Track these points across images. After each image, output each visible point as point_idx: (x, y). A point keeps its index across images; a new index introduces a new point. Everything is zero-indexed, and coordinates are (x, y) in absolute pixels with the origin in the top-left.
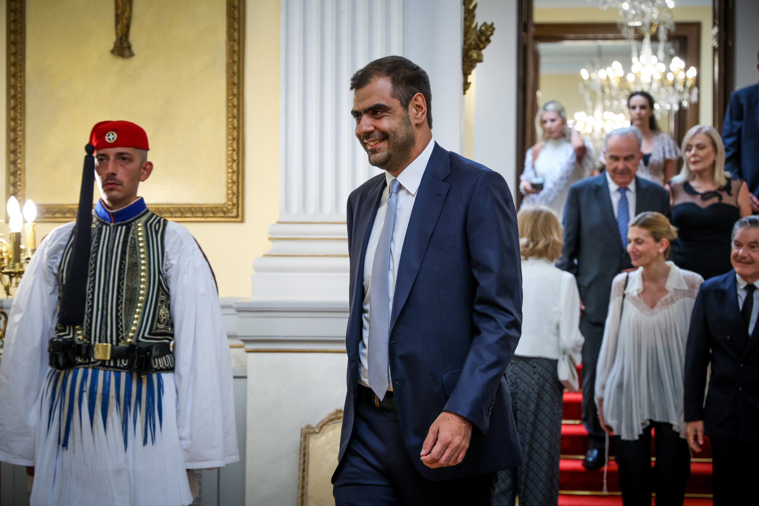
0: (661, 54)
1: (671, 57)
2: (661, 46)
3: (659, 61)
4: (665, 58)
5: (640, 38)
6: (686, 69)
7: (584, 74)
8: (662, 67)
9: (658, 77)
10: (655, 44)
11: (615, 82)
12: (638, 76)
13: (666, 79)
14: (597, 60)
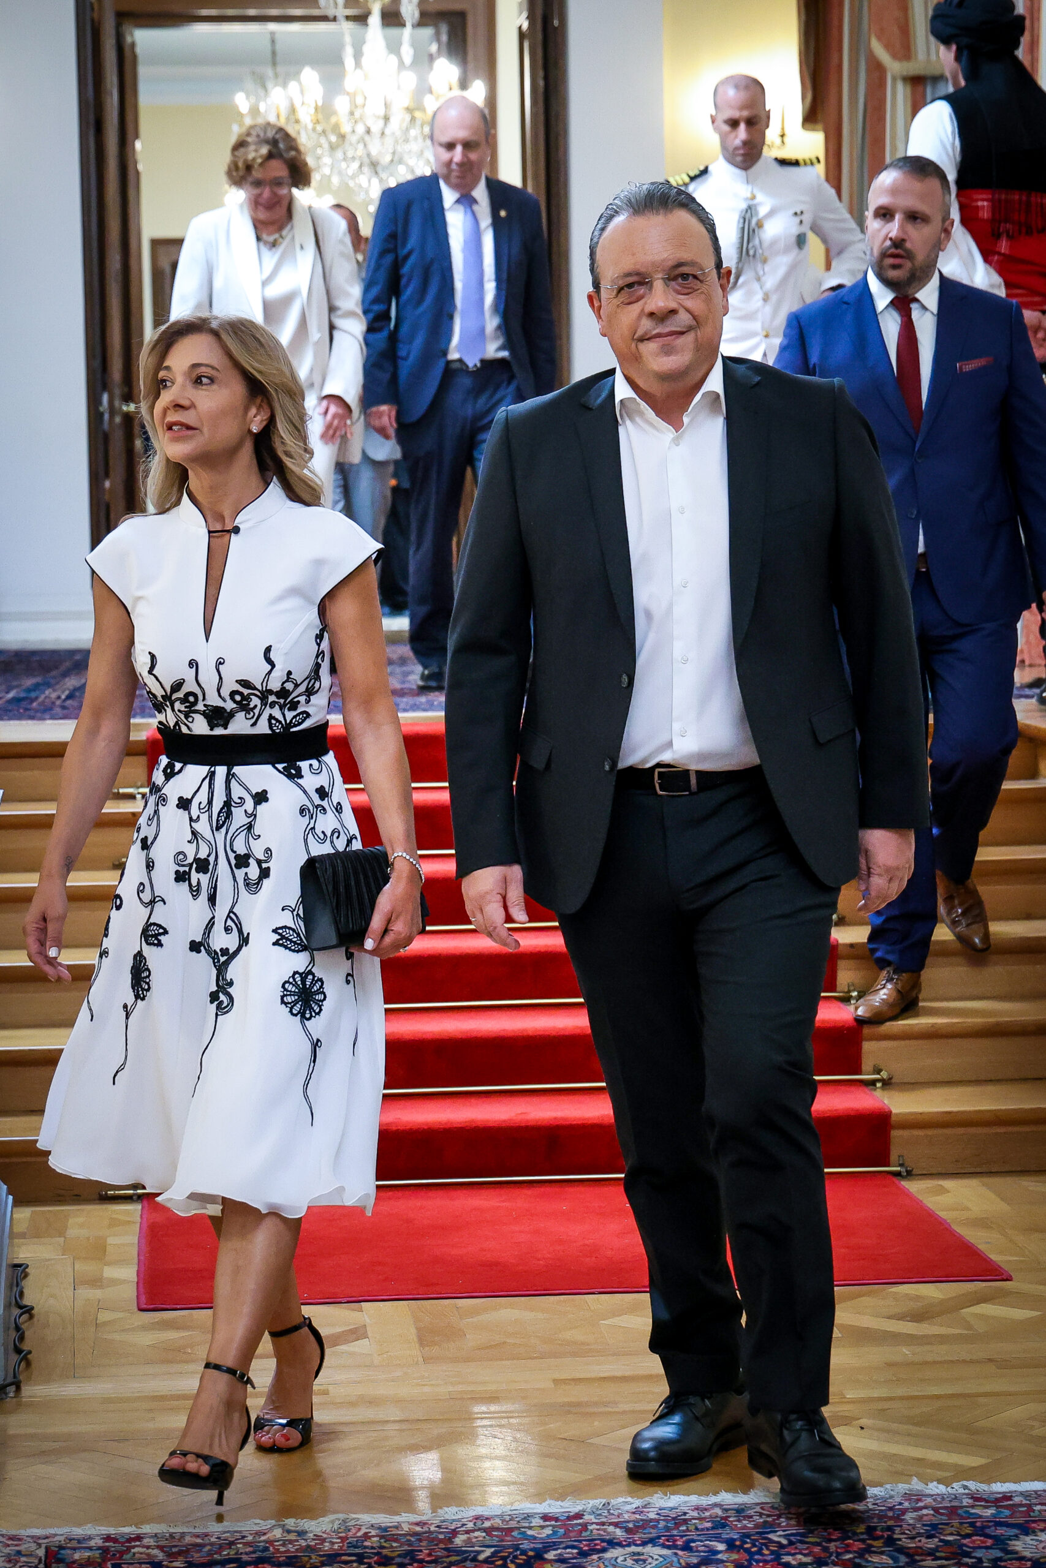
0: (407, 53)
1: (431, 59)
2: (407, 32)
3: (402, 66)
4: (417, 61)
5: (362, 19)
6: (464, 85)
7: (242, 101)
8: (410, 79)
9: (402, 100)
10: (394, 31)
11: (306, 116)
12: (359, 100)
13: (421, 108)
14: (270, 72)
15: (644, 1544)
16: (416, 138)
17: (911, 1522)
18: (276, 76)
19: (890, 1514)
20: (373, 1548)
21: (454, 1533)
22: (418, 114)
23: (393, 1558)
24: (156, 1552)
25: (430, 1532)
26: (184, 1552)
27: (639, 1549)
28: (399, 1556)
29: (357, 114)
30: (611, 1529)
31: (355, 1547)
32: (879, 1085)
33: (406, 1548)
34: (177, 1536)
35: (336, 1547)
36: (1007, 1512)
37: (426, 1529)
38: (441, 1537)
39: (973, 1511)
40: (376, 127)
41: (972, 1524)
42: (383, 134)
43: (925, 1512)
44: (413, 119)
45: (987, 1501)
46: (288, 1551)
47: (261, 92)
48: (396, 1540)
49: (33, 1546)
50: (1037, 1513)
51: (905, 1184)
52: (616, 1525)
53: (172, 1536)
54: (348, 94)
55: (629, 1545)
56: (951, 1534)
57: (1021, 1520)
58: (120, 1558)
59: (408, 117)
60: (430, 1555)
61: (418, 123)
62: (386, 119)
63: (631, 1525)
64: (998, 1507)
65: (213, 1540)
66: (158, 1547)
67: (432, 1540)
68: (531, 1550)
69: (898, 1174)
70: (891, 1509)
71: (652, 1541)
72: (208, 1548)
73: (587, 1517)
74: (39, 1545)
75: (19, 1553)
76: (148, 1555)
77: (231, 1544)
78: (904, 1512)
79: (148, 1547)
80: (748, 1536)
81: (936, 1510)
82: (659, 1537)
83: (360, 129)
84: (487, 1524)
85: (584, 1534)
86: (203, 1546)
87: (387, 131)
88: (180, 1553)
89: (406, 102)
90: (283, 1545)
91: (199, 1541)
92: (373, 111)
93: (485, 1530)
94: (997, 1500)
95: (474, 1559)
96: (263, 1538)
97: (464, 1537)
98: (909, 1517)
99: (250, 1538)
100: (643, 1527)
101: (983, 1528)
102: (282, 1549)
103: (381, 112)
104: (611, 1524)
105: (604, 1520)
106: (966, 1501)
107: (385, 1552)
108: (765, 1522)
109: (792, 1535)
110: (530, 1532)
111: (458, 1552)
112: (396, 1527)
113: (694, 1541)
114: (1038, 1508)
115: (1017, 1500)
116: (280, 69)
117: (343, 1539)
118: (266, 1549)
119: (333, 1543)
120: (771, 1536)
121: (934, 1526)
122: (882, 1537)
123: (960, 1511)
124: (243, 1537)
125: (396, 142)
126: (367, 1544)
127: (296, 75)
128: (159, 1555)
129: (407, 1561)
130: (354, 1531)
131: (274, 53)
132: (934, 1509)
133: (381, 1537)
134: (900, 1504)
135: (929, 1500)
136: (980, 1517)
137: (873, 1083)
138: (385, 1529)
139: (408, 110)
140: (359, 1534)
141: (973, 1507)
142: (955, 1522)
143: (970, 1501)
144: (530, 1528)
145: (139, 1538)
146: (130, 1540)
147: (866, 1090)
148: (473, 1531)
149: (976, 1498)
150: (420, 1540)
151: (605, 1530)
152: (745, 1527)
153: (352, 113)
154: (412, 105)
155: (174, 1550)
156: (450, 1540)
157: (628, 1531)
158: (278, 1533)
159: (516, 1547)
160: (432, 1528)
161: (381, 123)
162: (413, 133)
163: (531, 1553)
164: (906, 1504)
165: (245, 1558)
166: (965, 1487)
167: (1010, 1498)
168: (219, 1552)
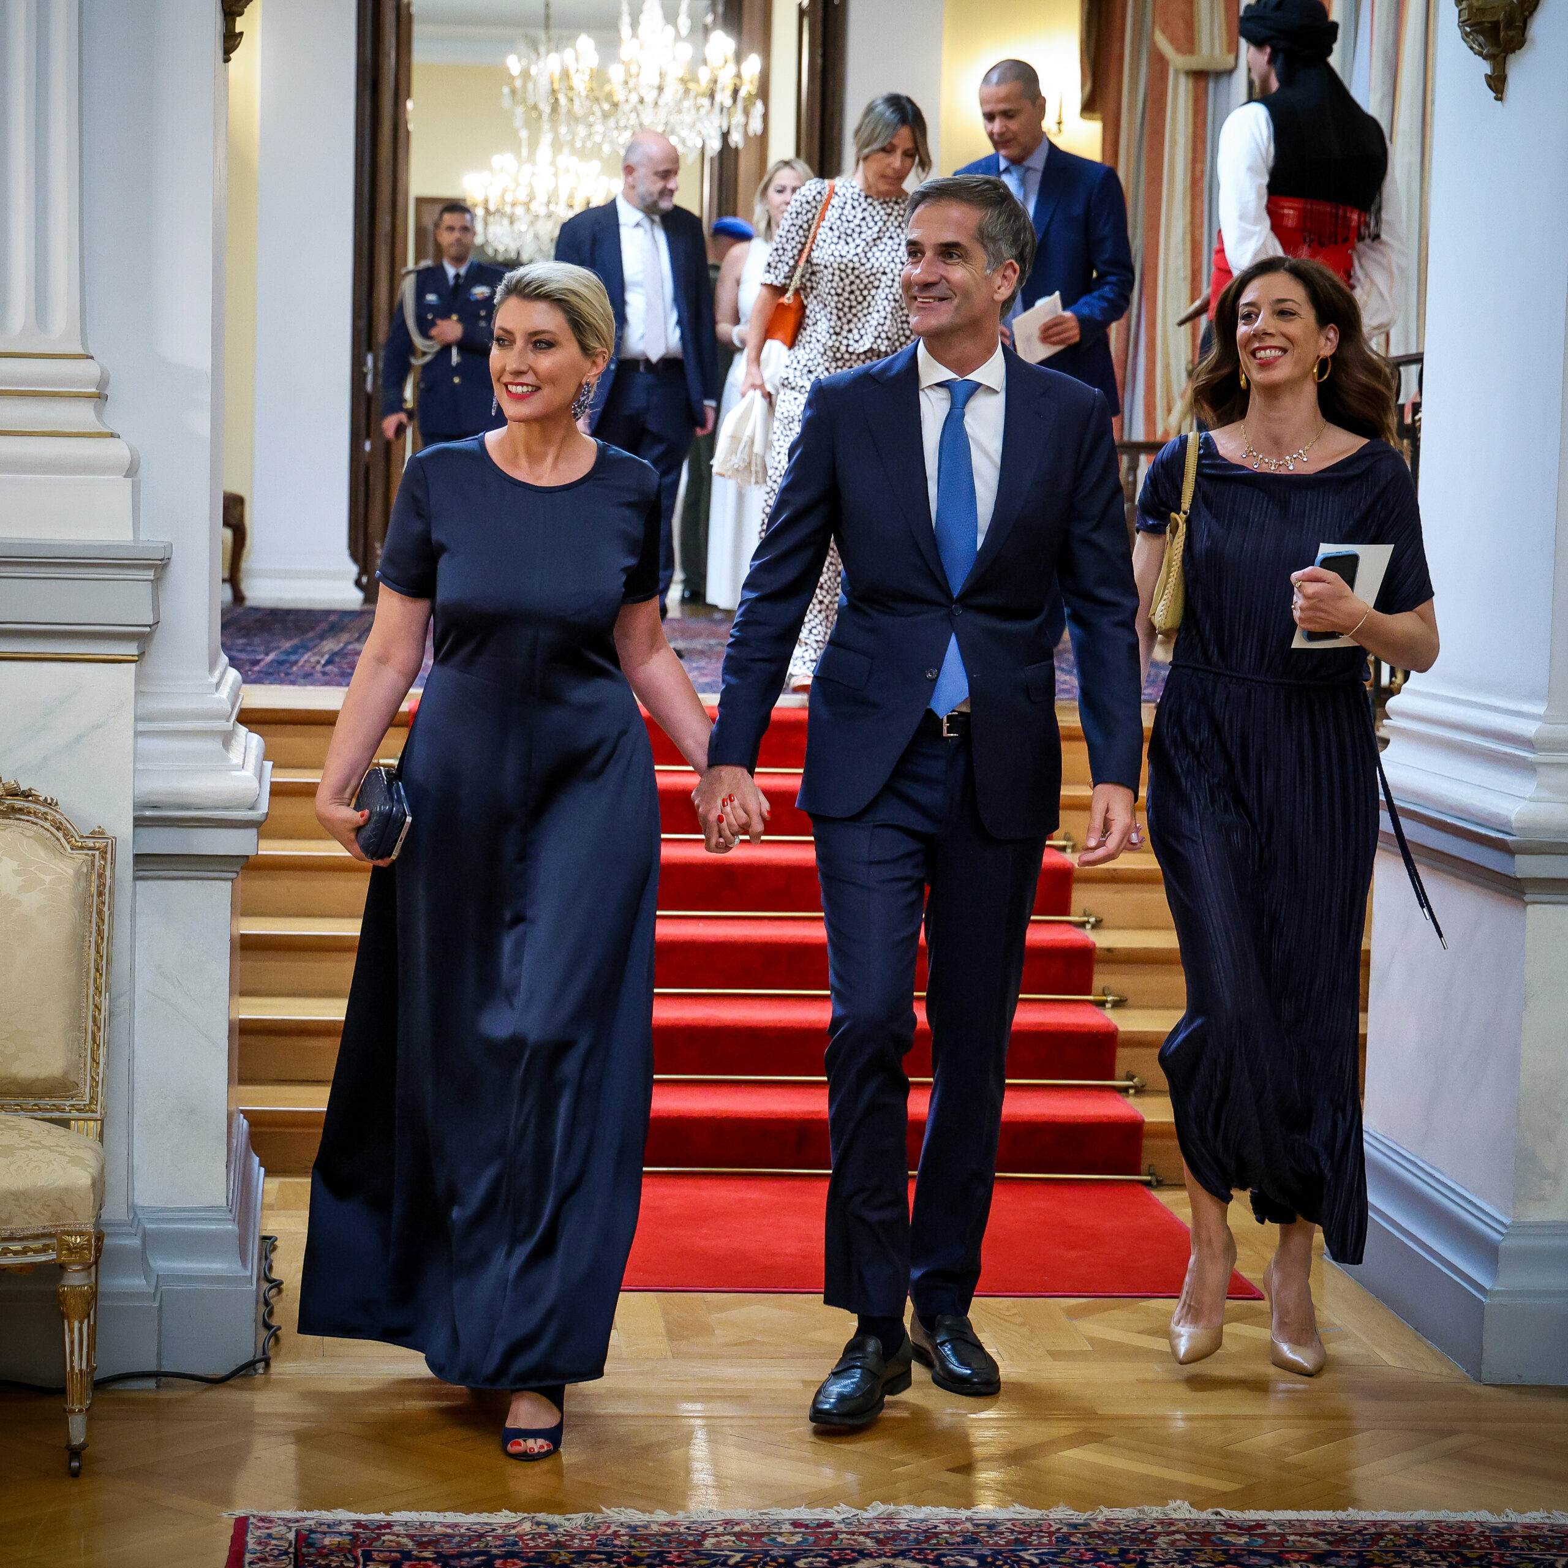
0: (684, 23)
1: (707, 30)
2: (684, 5)
3: (678, 37)
4: (692, 30)
6: (739, 57)
7: (514, 64)
8: (686, 51)
9: (676, 71)
11: (580, 83)
12: (634, 70)
13: (695, 79)
14: (542, 35)
15: (894, 1556)
16: (689, 109)
17: (1164, 1546)
18: (549, 39)
19: (1142, 1537)
20: (622, 1547)
21: (704, 1535)
22: (691, 86)
23: (642, 1559)
24: (405, 1540)
25: (681, 1534)
26: (434, 1542)
27: (890, 1561)
28: (649, 1557)
29: (631, 83)
30: (861, 1538)
31: (605, 1545)
32: (1132, 1091)
33: (655, 1548)
34: (428, 1525)
35: (585, 1544)
36: (1260, 1541)
37: (675, 1529)
38: (691, 1539)
39: (1227, 1538)
40: (650, 97)
41: (1225, 1552)
42: (656, 103)
43: (1177, 1536)
44: (687, 91)
45: (1240, 1528)
46: (537, 1546)
47: (533, 56)
48: (646, 1540)
49: (283, 1529)
50: (1291, 1543)
51: (1155, 1194)
52: (866, 1535)
53: (422, 1524)
54: (623, 63)
55: (880, 1556)
56: (1204, 1561)
57: (1275, 1550)
58: (370, 1545)
59: (681, 89)
60: (679, 1557)
61: (692, 94)
62: (660, 89)
63: (881, 1536)
64: (1251, 1535)
65: (463, 1531)
66: (407, 1536)
67: (682, 1542)
68: (781, 1557)
69: (1148, 1184)
70: (1143, 1532)
71: (903, 1554)
72: (458, 1539)
73: (837, 1526)
74: (290, 1528)
75: (270, 1536)
76: (398, 1543)
77: (481, 1536)
78: (1157, 1535)
79: (398, 1536)
80: (1000, 1553)
81: (1188, 1535)
82: (910, 1550)
83: (634, 98)
84: (737, 1529)
85: (834, 1543)
86: (453, 1536)
87: (661, 102)
88: (429, 1543)
89: (680, 72)
90: (533, 1539)
91: (449, 1531)
92: (648, 79)
93: (735, 1534)
94: (1251, 1528)
95: (724, 1564)
96: (513, 1532)
97: (714, 1540)
98: (1162, 1541)
99: (500, 1531)
100: (894, 1539)
101: (1237, 1556)
102: (531, 1543)
103: (656, 82)
104: (862, 1534)
105: (855, 1529)
106: (1219, 1528)
107: (634, 1551)
108: (1017, 1539)
109: (1043, 1554)
110: (780, 1539)
111: (709, 1556)
112: (646, 1527)
113: (945, 1556)
114: (1292, 1538)
115: (1270, 1528)
116: (553, 32)
117: (593, 1537)
118: (515, 1543)
119: (582, 1540)
120: (1021, 1554)
121: (1187, 1552)
122: (1134, 1560)
123: (1213, 1538)
124: (494, 1530)
125: (670, 113)
126: (617, 1542)
127: (571, 40)
128: (410, 1545)
129: (656, 1562)
130: (603, 1528)
131: (547, 17)
132: (1186, 1534)
133: (631, 1536)
134: (1153, 1527)
135: (1181, 1524)
136: (1234, 1545)
137: (1125, 1090)
138: (634, 1528)
139: (682, 80)
140: (609, 1532)
141: (1226, 1534)
142: (1208, 1549)
143: (1223, 1528)
144: (780, 1534)
145: (389, 1525)
146: (380, 1527)
147: (1118, 1096)
148: (723, 1535)
149: (1229, 1525)
150: (670, 1541)
151: (855, 1540)
152: (996, 1544)
153: (626, 83)
154: (687, 77)
155: (424, 1539)
156: (699, 1543)
157: (879, 1541)
158: (527, 1526)
159: (766, 1553)
160: (682, 1530)
161: (655, 93)
162: (686, 104)
163: (781, 1560)
164: (1159, 1528)
165: (495, 1551)
166: (1217, 1513)
167: (1263, 1526)
168: (468, 1544)
